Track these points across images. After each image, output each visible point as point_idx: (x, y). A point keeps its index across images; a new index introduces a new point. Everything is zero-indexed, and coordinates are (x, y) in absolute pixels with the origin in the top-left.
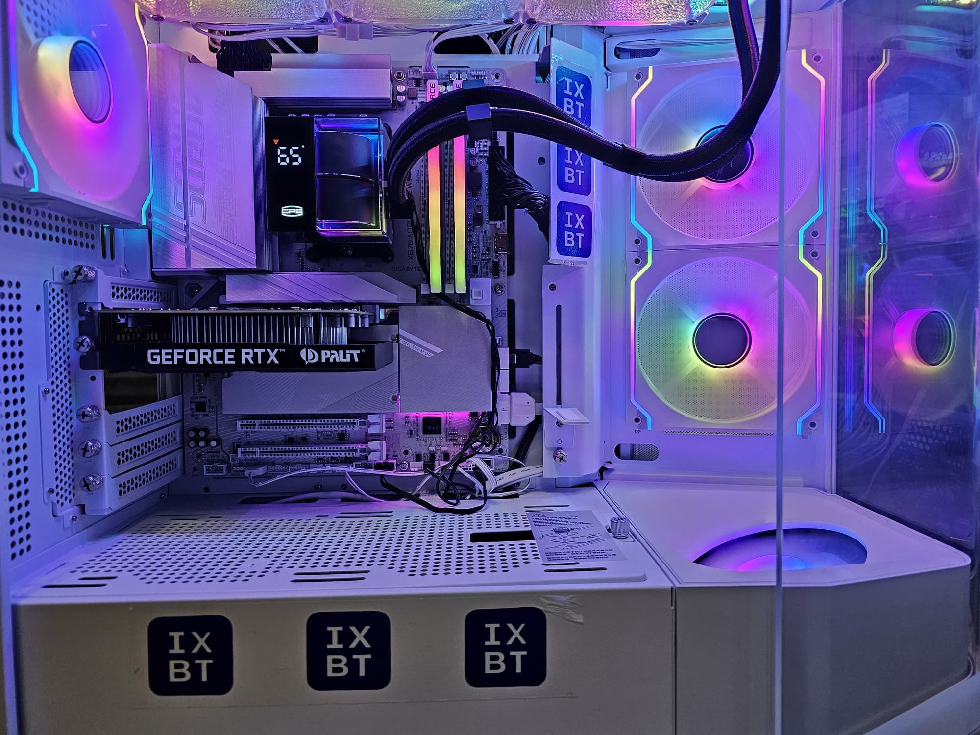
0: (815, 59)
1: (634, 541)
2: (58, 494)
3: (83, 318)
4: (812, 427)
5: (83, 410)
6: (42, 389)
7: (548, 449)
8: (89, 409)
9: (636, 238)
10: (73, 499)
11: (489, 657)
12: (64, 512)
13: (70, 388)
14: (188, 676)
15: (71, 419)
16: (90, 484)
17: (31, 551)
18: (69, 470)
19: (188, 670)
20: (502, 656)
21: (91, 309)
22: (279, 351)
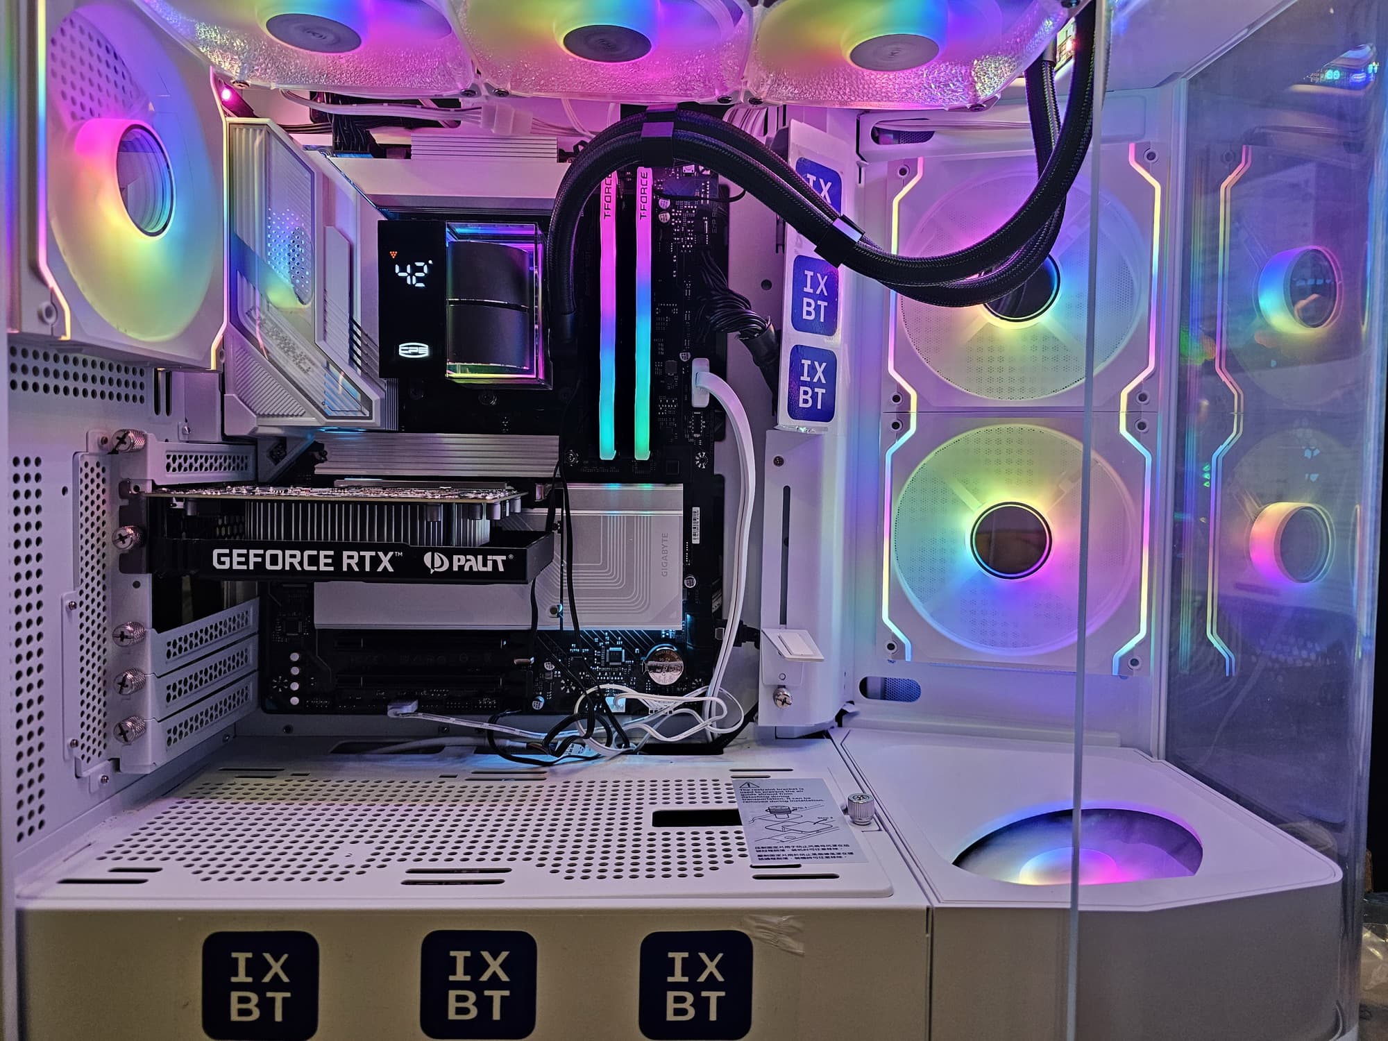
0: (1148, 156)
1: (880, 830)
2: (83, 746)
3: (126, 502)
4: (1132, 664)
5: (122, 629)
6: (67, 602)
7: (766, 686)
8: (129, 628)
9: (895, 393)
10: (104, 751)
11: (673, 999)
12: (91, 771)
13: (104, 598)
14: (256, 1014)
15: (104, 640)
16: (127, 731)
17: (44, 828)
18: (99, 711)
19: (257, 1006)
20: (690, 997)
21: (137, 488)
22: (394, 554)
